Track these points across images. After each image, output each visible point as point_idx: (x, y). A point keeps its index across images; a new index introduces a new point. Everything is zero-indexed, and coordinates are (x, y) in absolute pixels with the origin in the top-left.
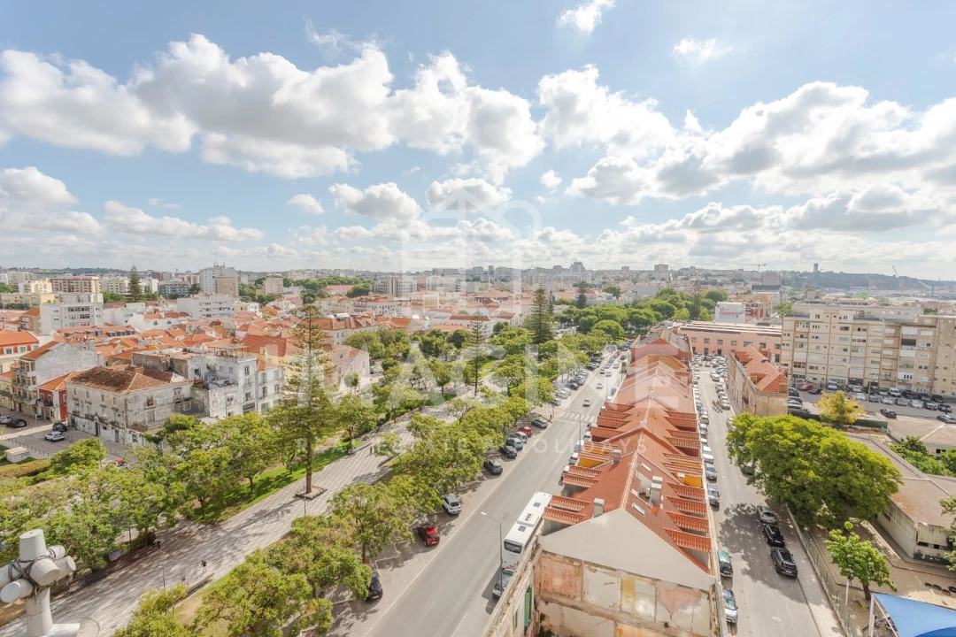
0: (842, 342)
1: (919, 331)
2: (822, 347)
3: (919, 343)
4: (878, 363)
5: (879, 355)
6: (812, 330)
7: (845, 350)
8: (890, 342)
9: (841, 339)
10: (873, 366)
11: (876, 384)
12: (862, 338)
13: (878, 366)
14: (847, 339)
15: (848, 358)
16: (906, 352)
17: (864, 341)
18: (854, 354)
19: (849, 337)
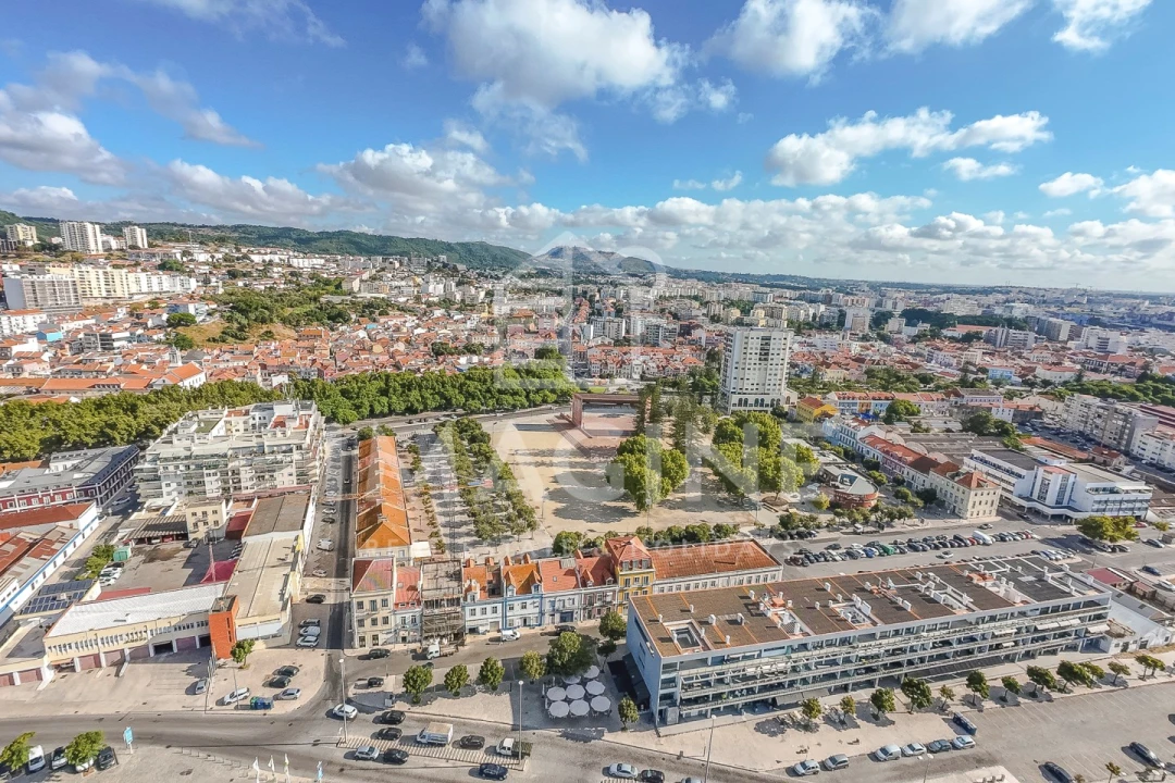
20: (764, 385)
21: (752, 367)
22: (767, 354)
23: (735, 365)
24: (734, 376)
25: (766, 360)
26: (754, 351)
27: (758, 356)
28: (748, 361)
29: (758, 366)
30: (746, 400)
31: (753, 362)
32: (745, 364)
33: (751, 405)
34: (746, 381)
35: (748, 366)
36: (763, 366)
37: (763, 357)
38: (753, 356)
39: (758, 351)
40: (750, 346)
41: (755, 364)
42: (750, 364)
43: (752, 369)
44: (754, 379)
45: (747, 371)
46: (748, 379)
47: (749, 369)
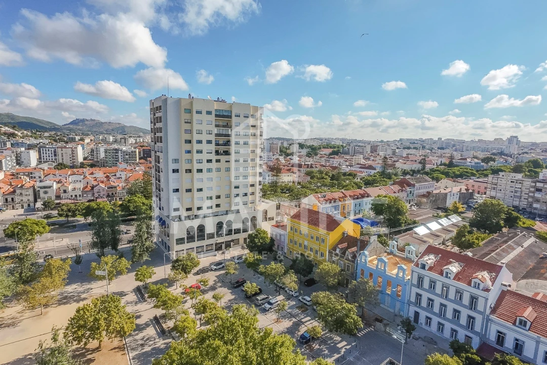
0: (511, 188)
1: (544, 185)
2: (502, 190)
3: (543, 190)
4: (527, 199)
5: (527, 195)
6: (499, 181)
7: (512, 192)
8: (532, 189)
9: (511, 187)
10: (524, 200)
11: (525, 209)
12: (519, 187)
13: (526, 201)
14: (513, 187)
15: (513, 196)
16: (537, 195)
17: (520, 188)
18: (515, 194)
19: (514, 186)
20: (228, 196)
21: (205, 166)
22: (228, 143)
23: (172, 166)
24: (173, 186)
25: (227, 153)
26: (204, 137)
27: (213, 147)
28: (196, 156)
29: (214, 165)
30: (201, 228)
31: (205, 157)
32: (190, 161)
33: (211, 236)
34: (197, 195)
35: (196, 166)
36: (223, 165)
37: (222, 149)
38: (205, 147)
39: (212, 138)
40: (196, 127)
41: (209, 161)
42: (200, 162)
43: (205, 170)
44: (211, 189)
45: (197, 176)
46: (201, 190)
47: (200, 171)
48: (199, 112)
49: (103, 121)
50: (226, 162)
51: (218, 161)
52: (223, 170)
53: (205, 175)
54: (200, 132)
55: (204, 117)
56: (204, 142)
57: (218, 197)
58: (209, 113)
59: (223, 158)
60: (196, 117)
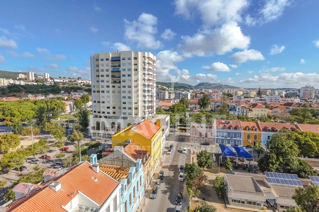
20: (120, 108)
21: (106, 89)
26: (105, 73)
27: (110, 79)
28: (101, 84)
29: (111, 89)
31: (105, 84)
32: (98, 86)
33: (109, 129)
34: (102, 105)
35: (101, 89)
36: (116, 89)
37: (115, 79)
38: (105, 78)
39: (109, 73)
40: (101, 68)
41: (108, 87)
42: (103, 87)
43: (105, 92)
44: (109, 102)
45: (101, 94)
46: (104, 102)
47: (103, 92)
48: (102, 60)
49: (211, 83)
50: (118, 87)
51: (114, 87)
52: (116, 92)
53: (105, 94)
54: (102, 71)
55: (105, 62)
56: (105, 76)
57: (114, 108)
58: (107, 59)
59: (116, 85)
60: (100, 62)
